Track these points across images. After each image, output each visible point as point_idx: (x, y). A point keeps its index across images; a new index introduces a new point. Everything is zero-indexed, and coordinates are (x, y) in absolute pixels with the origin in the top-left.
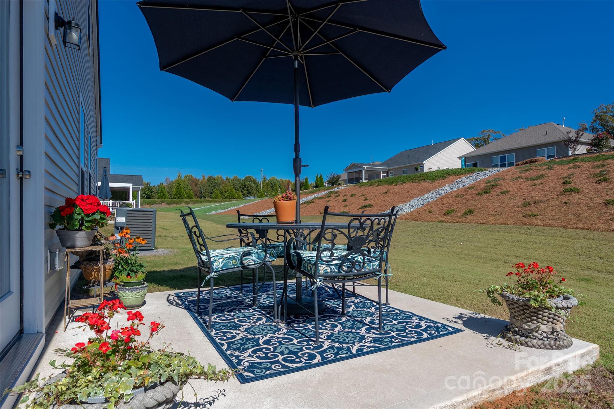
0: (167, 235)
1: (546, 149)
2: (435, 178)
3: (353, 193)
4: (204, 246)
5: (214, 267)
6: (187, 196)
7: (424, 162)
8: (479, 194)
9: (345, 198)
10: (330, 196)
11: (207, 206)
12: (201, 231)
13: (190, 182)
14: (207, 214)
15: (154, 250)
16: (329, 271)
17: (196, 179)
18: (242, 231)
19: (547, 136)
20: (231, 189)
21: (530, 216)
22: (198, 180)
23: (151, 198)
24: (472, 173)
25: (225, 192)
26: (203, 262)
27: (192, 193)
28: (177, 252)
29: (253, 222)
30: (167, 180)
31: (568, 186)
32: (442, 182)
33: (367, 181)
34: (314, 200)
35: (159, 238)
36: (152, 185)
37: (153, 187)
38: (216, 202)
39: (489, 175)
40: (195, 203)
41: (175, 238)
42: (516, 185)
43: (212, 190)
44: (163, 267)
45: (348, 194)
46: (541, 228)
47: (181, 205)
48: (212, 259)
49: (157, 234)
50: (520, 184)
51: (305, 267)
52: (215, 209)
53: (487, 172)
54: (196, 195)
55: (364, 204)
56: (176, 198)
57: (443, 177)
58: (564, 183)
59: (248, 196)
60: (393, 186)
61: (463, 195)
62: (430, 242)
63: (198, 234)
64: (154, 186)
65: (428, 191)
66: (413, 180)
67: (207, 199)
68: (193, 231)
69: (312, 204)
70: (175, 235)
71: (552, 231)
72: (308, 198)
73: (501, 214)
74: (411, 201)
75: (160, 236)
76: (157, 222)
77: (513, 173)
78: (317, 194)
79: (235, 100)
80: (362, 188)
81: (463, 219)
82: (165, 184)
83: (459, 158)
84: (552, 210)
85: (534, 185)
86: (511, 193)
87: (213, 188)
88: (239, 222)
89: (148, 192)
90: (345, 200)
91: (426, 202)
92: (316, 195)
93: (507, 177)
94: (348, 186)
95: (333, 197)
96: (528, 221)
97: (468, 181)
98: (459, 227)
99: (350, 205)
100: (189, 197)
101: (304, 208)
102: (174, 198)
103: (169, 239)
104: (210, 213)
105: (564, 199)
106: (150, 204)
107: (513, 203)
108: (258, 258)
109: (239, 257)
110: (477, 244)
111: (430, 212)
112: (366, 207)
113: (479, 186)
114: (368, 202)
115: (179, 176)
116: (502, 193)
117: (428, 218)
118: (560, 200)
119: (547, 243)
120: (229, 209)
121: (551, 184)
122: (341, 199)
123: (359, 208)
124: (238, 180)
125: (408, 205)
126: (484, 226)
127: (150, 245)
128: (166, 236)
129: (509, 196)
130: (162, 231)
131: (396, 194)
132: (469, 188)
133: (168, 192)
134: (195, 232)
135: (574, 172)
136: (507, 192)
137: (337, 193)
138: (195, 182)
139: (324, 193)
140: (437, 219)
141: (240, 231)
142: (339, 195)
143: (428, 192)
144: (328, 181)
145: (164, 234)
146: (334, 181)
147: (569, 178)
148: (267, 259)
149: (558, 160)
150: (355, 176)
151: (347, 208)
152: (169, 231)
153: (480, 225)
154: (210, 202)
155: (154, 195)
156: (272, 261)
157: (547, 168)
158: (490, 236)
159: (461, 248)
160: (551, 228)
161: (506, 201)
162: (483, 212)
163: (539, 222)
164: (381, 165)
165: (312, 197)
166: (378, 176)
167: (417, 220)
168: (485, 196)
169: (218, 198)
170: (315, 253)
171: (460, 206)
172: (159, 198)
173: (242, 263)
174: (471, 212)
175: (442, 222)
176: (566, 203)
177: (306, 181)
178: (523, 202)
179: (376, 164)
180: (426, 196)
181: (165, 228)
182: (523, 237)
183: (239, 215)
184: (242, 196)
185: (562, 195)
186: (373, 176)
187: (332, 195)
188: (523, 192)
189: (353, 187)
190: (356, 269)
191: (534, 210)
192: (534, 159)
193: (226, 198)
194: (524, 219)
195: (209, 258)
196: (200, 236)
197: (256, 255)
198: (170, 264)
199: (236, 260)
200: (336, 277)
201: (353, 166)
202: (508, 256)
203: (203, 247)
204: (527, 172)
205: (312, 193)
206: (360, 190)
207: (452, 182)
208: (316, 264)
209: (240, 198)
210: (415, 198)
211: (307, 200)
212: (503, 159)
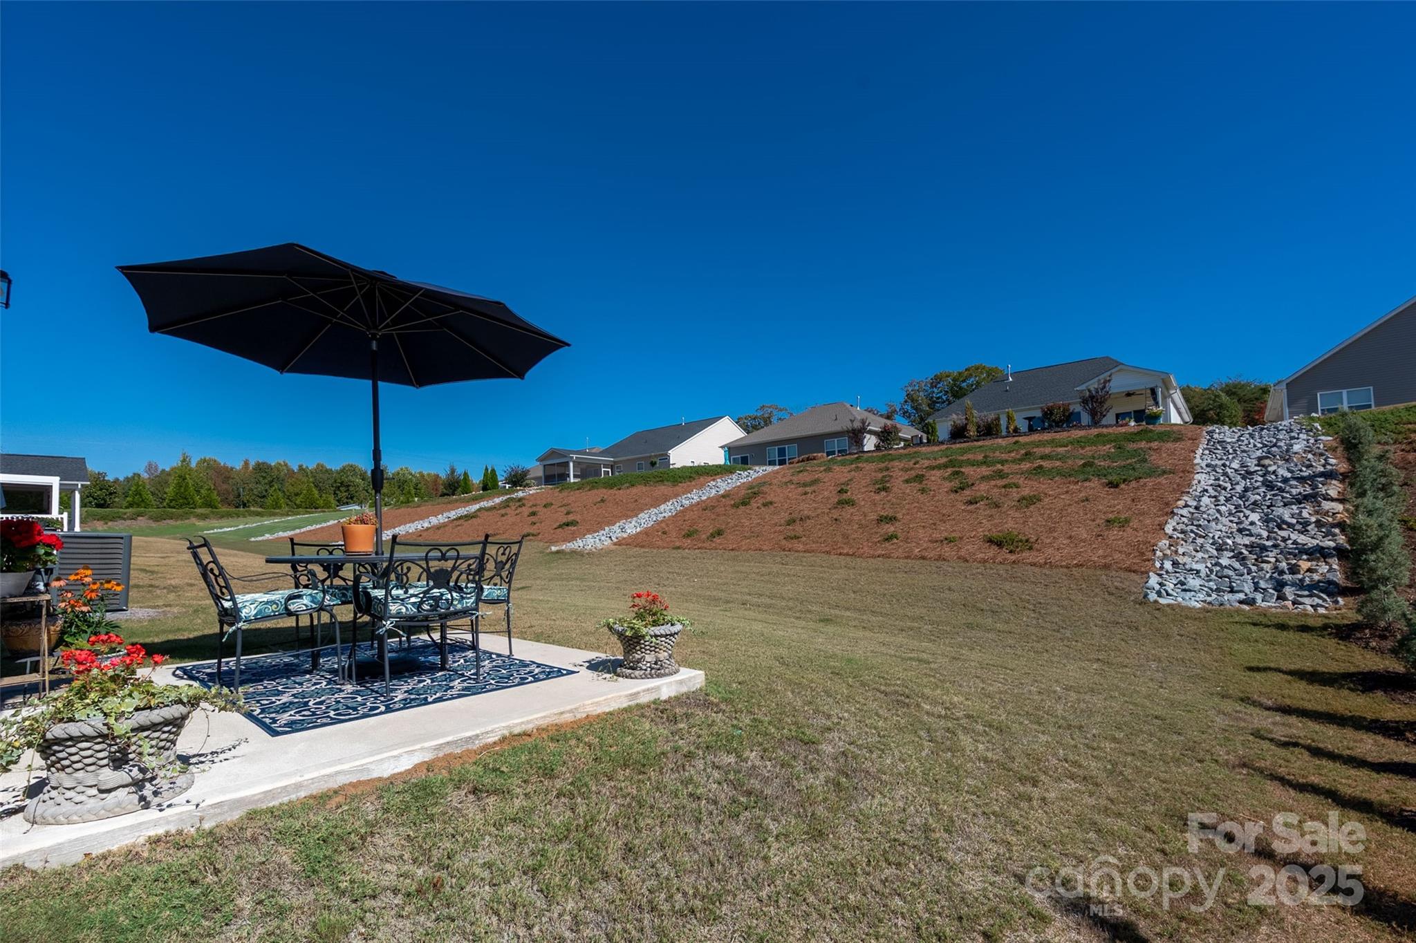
0: (153, 582)
1: (836, 440)
2: (679, 480)
3: (549, 500)
4: (226, 588)
5: (243, 615)
6: (203, 503)
7: (670, 452)
8: (736, 506)
9: (534, 509)
10: (508, 506)
11: (253, 523)
12: (221, 569)
13: (211, 472)
14: (253, 539)
15: (124, 610)
16: (404, 610)
17: (226, 468)
18: (298, 567)
19: (837, 422)
20: (309, 490)
21: (792, 538)
22: (232, 469)
23: (108, 507)
24: (731, 473)
25: (297, 495)
26: (225, 610)
27: (215, 496)
28: (180, 613)
29: (318, 554)
30: (150, 467)
31: (845, 496)
32: (689, 486)
33: (577, 480)
34: (479, 513)
35: (135, 590)
36: (110, 478)
37: (115, 482)
38: (274, 515)
39: (753, 477)
40: (222, 517)
41: (173, 589)
42: (784, 493)
43: (266, 491)
44: (149, 636)
45: (538, 502)
46: (801, 554)
47: (187, 521)
48: (240, 606)
49: (132, 583)
50: (789, 492)
51: (374, 608)
52: (271, 529)
53: (751, 472)
54: (225, 501)
55: (565, 520)
56: (174, 508)
57: (691, 478)
58: (839, 492)
59: (347, 503)
60: (613, 491)
61: (714, 507)
62: (654, 579)
63: (217, 572)
64: (117, 480)
65: (666, 500)
66: (645, 481)
67: (252, 509)
68: (209, 567)
69: (474, 519)
70: (173, 582)
71: (812, 558)
72: (467, 509)
73: (758, 536)
74: (639, 516)
75: (137, 586)
76: (132, 559)
77: (784, 476)
78: (485, 502)
79: (287, 371)
80: (565, 493)
81: (707, 545)
82: (145, 476)
83: (721, 447)
84: (819, 530)
85: (806, 493)
86: (776, 505)
87: (267, 487)
88: (293, 554)
89: (99, 493)
90: (533, 514)
91: (660, 517)
92: (484, 504)
93: (775, 481)
94: (540, 489)
95: (513, 508)
96: (788, 544)
97: (723, 485)
98: (699, 555)
99: (541, 522)
100: (209, 504)
101: (459, 528)
102: (170, 507)
103: (158, 592)
104: (260, 539)
105: (835, 514)
106: (104, 518)
107: (776, 519)
108: (313, 601)
109: (283, 601)
110: (716, 580)
111: (664, 533)
112: (567, 525)
113: (737, 493)
114: (571, 518)
115: (184, 460)
116: (765, 505)
117: (660, 543)
118: (830, 515)
119: (801, 575)
120: (303, 530)
121: (826, 493)
122: (526, 511)
123: (555, 526)
124: (327, 470)
125: (633, 523)
126: (732, 553)
127: (117, 602)
128: (151, 586)
129: (773, 509)
130: (143, 575)
131: (617, 503)
132: (723, 496)
133: (153, 494)
134: (212, 570)
135: (854, 477)
136: (771, 503)
137: (520, 500)
138: (224, 474)
139: (497, 500)
140: (671, 545)
141: (294, 569)
142: (524, 505)
143: (665, 502)
144: (506, 479)
145: (147, 582)
146: (517, 479)
147: (848, 485)
148: (326, 603)
149: (839, 459)
150: (557, 471)
151: (535, 527)
152: (160, 575)
153: (727, 553)
154: (258, 514)
155: (117, 500)
156: (334, 605)
157: (825, 470)
158: (737, 568)
159: (693, 587)
160: (813, 554)
161: (767, 516)
162: (737, 532)
163: (801, 547)
164: (602, 453)
165: (474, 508)
166: (598, 473)
167: (643, 547)
168: (742, 508)
169: (280, 507)
170: (383, 592)
171: (707, 523)
172: (131, 505)
173: (286, 608)
174: (719, 533)
175: (678, 548)
176: (836, 520)
177: (465, 478)
178: (787, 518)
179: (594, 451)
180: (662, 507)
181: (148, 569)
182: (775, 568)
183: (293, 544)
184: (334, 502)
185: (835, 508)
186: (588, 472)
187: (510, 504)
188: (791, 504)
189: (550, 492)
190: (442, 608)
191: (798, 528)
192: (812, 455)
193: (299, 507)
194: (784, 542)
195: (235, 603)
196: (220, 574)
197: (309, 598)
198: (164, 632)
199: (277, 604)
200: (415, 617)
201: (553, 453)
202: (750, 595)
203: (224, 590)
204: (801, 475)
205: (476, 499)
206: (561, 495)
207: (701, 487)
208: (386, 604)
209: (329, 507)
210: (646, 512)
211: (466, 513)
212: (782, 452)
